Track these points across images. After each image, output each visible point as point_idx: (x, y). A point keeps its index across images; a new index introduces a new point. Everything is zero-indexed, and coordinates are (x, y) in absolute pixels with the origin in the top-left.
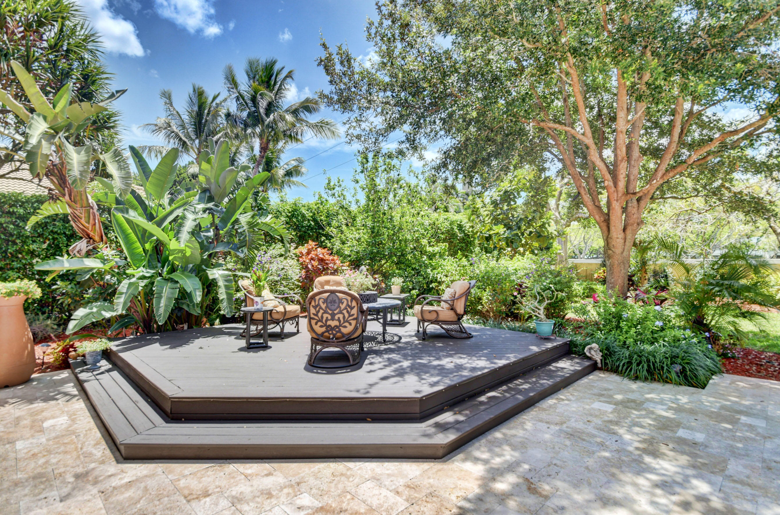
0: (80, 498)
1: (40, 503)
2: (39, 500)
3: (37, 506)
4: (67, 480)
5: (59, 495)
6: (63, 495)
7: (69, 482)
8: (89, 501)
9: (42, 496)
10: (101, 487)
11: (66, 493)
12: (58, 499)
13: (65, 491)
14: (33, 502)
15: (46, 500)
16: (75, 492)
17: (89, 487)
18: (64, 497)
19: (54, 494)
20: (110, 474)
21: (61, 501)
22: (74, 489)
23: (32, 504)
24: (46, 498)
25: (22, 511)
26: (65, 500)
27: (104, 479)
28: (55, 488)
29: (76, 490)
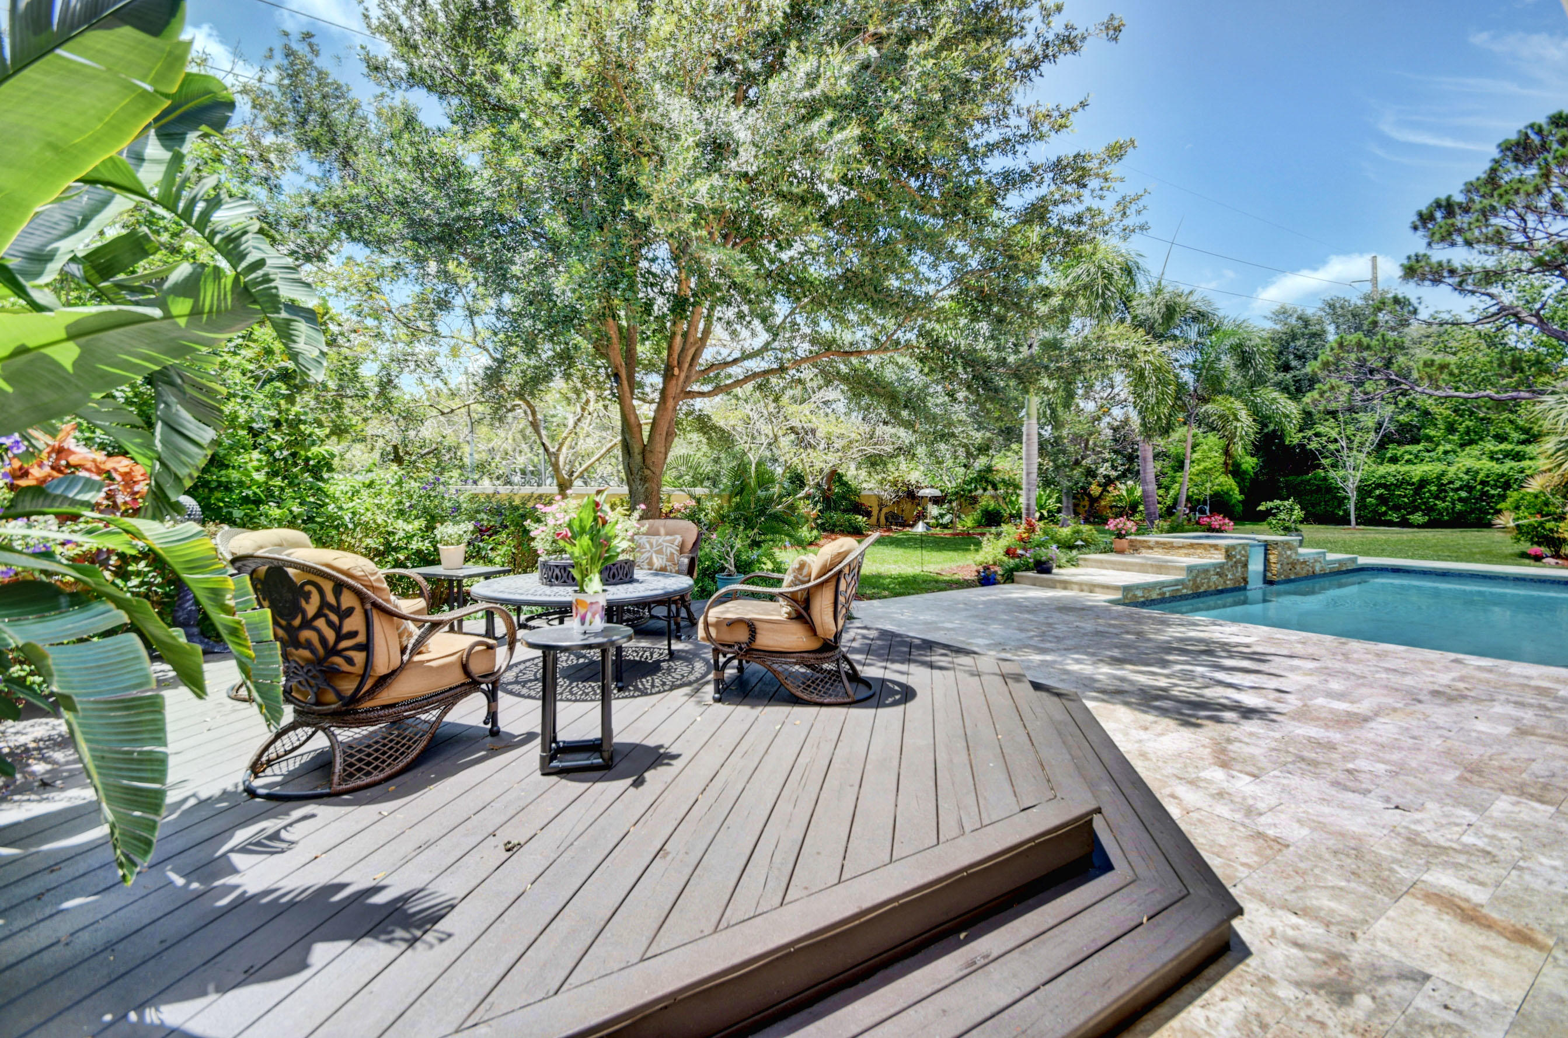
0: (1395, 955)
1: (1465, 1007)
2: (1459, 1013)
3: (1476, 1004)
4: (1372, 1006)
5: (1419, 990)
6: (1411, 984)
7: (1374, 998)
8: (1389, 941)
9: (1449, 1017)
10: (1339, 945)
11: (1403, 982)
12: (1429, 985)
13: (1397, 989)
14: (1475, 1020)
15: (1449, 1003)
16: (1387, 969)
17: (1356, 959)
18: (1415, 980)
19: (1424, 1002)
20: (1294, 951)
21: (1427, 977)
22: (1382, 980)
23: (1480, 1016)
24: (1446, 1007)
25: (1509, 1019)
26: (1420, 972)
27: (1317, 949)
28: (1411, 1010)
29: (1383, 973)
